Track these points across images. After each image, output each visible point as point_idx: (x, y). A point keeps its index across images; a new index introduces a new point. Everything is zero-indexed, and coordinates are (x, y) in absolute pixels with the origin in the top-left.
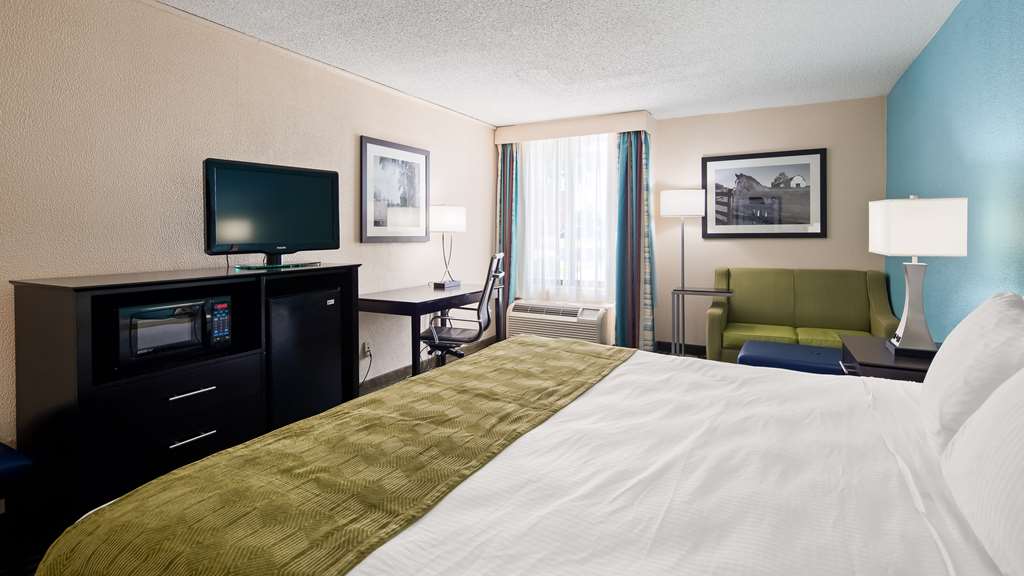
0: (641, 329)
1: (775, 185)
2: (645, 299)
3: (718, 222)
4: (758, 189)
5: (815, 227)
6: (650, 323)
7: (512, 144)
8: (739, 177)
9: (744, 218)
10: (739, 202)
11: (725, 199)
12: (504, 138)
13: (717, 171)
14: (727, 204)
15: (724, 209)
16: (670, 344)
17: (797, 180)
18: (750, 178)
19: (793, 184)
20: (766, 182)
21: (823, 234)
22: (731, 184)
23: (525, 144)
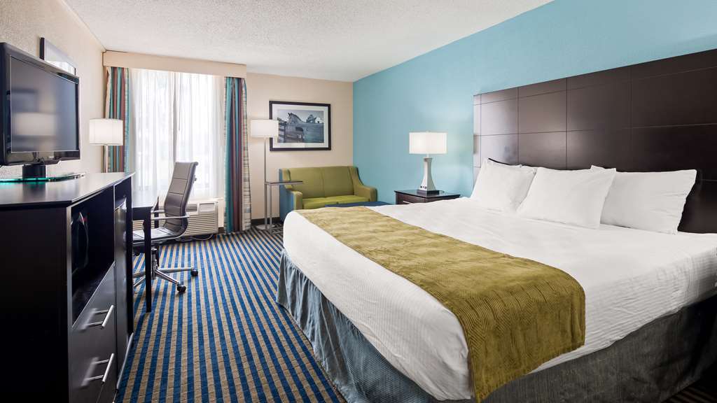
0: (243, 211)
1: (308, 121)
2: (245, 191)
3: (279, 141)
4: (300, 122)
5: (325, 145)
6: (248, 208)
7: (123, 69)
8: (291, 115)
9: (292, 139)
10: (290, 129)
11: (283, 128)
12: (112, 62)
13: (278, 110)
14: (284, 130)
15: (283, 133)
16: (263, 219)
17: (318, 119)
18: (295, 116)
19: (316, 122)
20: (304, 119)
21: (329, 148)
22: (286, 119)
23: (134, 71)
